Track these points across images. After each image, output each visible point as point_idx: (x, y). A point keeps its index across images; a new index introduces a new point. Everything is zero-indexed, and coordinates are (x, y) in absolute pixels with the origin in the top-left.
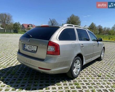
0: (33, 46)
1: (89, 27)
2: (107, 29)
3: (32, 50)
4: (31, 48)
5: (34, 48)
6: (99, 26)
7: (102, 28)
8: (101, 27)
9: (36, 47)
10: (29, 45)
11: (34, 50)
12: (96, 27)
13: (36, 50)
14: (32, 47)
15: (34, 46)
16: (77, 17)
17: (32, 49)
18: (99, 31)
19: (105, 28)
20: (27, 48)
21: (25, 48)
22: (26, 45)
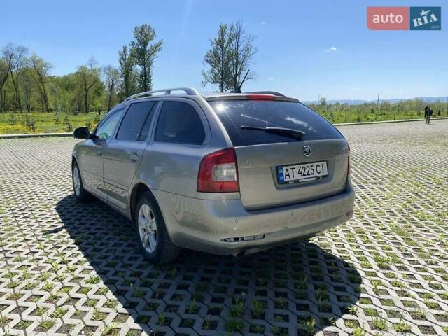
0: (315, 165)
3: (318, 178)
4: (311, 171)
5: (319, 169)
9: (325, 163)
10: (302, 166)
11: (320, 174)
13: (326, 173)
14: (314, 168)
15: (320, 164)
17: (316, 174)
20: (296, 178)
21: (287, 179)
22: (286, 168)
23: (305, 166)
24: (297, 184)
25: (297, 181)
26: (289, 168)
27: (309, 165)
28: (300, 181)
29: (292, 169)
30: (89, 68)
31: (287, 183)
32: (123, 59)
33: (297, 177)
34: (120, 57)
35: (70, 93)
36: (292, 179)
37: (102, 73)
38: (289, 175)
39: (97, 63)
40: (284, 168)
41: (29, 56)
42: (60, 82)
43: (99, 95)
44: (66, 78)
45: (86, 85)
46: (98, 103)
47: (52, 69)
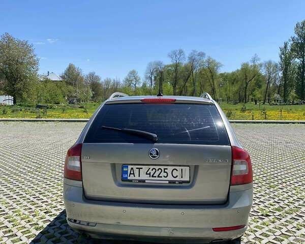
0: (173, 167)
1: (61, 79)
2: (114, 85)
3: (170, 182)
4: (163, 174)
5: (176, 173)
6: (92, 75)
7: (100, 82)
8: (97, 78)
9: (188, 168)
10: (152, 167)
12: (82, 78)
13: (186, 179)
14: (169, 171)
15: (179, 168)
16: (24, 44)
17: (170, 178)
18: (93, 90)
19: (108, 82)
20: (142, 178)
21: (131, 177)
22: (132, 167)
23: (157, 168)
24: (142, 184)
25: (144, 181)
26: (135, 167)
27: (162, 168)
28: (146, 181)
29: (139, 169)
30: (251, 64)
31: (131, 181)
32: (283, 54)
33: (144, 177)
34: (280, 52)
35: (235, 86)
36: (137, 177)
37: (263, 68)
38: (133, 174)
39: (259, 59)
40: (130, 167)
41: (205, 59)
42: (229, 77)
43: (260, 87)
44: (233, 74)
45: (246, 79)
46: (258, 94)
47: (221, 68)
